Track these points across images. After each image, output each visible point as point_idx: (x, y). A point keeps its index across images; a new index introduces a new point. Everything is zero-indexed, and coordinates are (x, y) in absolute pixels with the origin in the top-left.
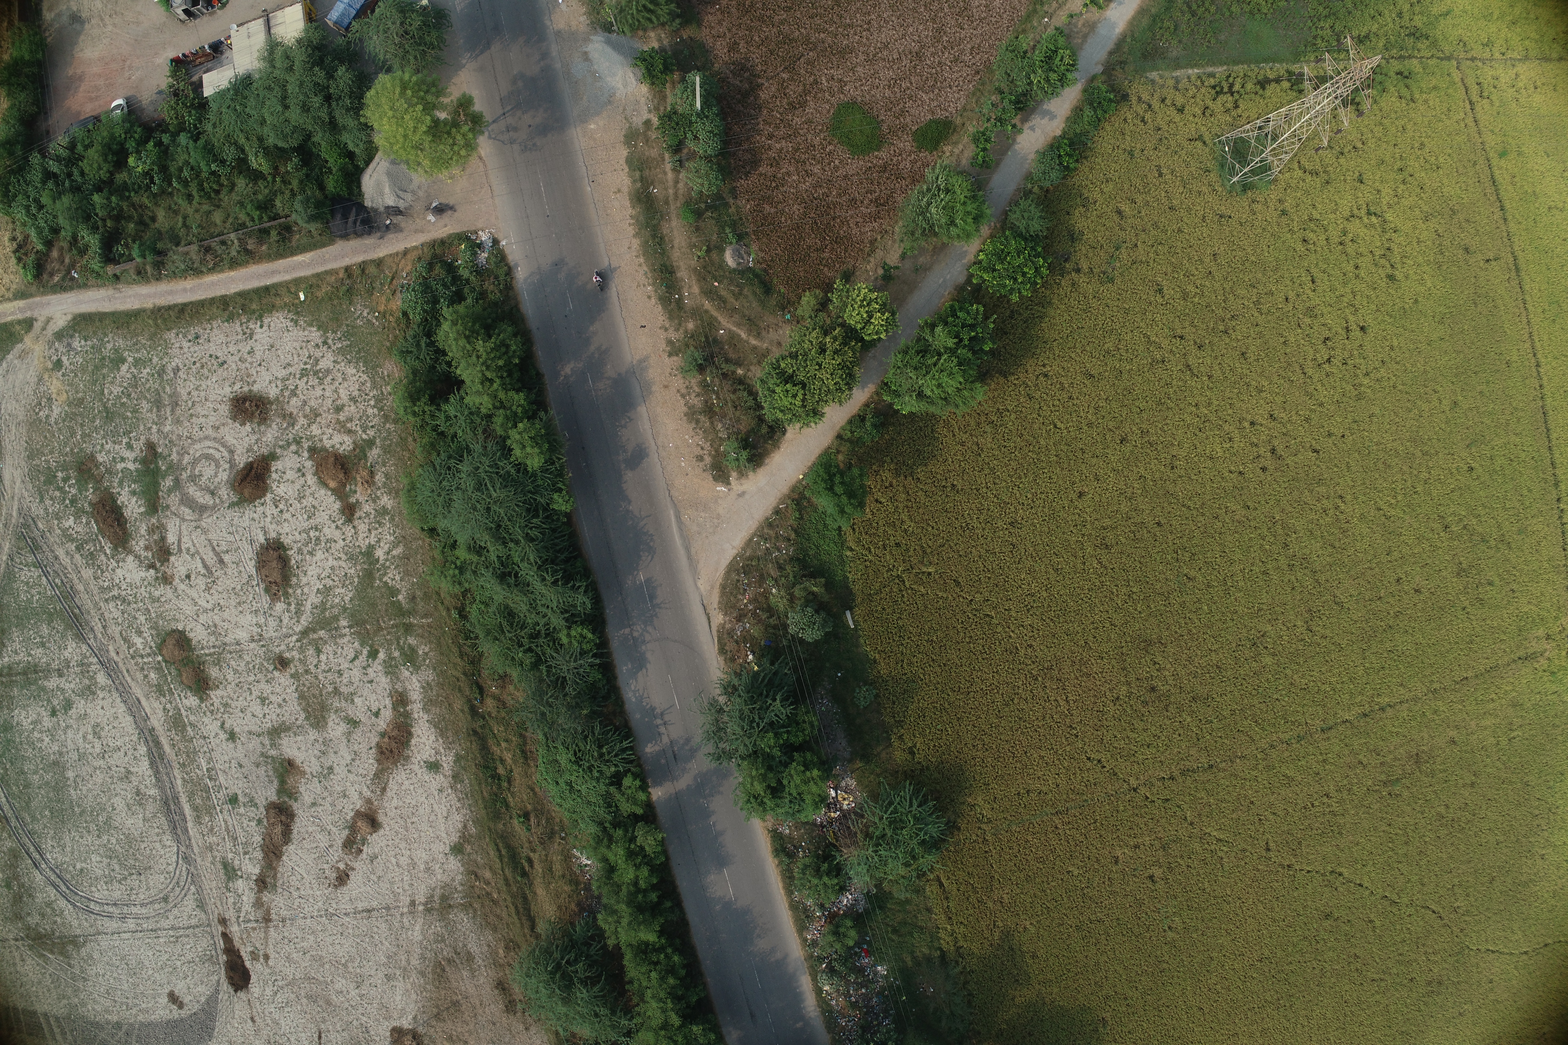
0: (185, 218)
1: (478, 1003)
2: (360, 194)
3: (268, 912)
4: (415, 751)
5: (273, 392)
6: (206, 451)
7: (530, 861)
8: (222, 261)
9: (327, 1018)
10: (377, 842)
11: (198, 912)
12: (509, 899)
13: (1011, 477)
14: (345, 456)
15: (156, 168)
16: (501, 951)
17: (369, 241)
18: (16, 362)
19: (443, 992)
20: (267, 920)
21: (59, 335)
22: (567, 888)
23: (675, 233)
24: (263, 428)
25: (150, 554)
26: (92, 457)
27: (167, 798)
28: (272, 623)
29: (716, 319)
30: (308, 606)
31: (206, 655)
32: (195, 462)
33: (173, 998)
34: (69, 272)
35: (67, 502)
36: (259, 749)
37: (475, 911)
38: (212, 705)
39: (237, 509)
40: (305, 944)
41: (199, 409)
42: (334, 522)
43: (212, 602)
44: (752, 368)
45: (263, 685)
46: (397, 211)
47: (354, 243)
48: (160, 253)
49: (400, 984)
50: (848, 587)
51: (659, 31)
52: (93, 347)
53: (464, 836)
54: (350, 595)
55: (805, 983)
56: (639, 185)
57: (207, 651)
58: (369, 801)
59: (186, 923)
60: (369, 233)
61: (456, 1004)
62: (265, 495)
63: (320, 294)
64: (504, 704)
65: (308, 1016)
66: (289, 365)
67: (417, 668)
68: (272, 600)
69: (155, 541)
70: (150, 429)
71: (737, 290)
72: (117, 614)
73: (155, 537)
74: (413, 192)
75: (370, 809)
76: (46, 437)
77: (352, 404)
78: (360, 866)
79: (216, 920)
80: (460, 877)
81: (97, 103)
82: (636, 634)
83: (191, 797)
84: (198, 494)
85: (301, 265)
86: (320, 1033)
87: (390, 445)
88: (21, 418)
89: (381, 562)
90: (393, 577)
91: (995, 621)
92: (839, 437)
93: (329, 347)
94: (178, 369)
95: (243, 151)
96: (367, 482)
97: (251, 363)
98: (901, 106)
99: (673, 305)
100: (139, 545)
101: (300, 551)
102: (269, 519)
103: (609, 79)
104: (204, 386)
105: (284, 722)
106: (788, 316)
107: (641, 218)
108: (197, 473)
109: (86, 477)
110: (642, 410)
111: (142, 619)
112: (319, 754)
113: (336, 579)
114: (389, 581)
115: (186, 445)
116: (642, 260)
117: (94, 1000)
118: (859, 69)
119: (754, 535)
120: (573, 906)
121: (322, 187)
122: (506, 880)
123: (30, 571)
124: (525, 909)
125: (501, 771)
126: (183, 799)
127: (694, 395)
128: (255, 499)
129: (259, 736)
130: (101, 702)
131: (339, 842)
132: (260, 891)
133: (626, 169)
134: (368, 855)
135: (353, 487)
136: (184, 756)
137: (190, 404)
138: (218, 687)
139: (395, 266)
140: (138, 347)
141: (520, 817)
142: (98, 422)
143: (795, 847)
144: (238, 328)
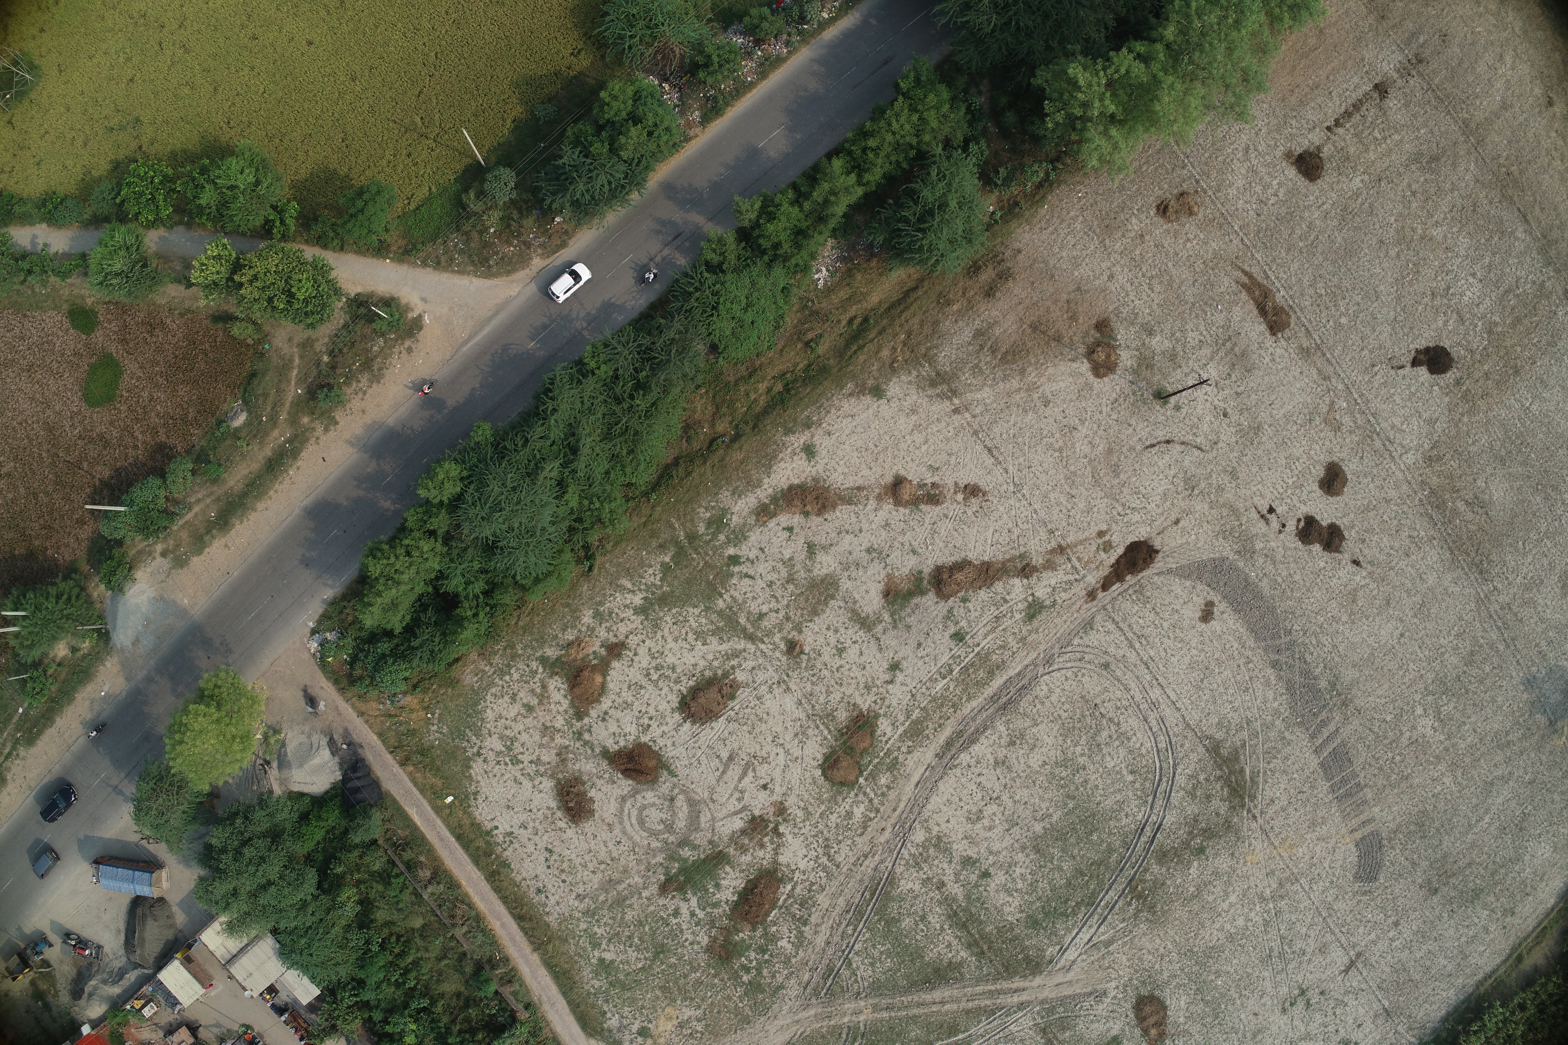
0: (439, 959)
1: (1020, 307)
2: (334, 787)
3: (1053, 551)
4: (804, 475)
5: (548, 784)
6: (637, 827)
7: (851, 321)
8: (457, 899)
9: (1127, 447)
10: (915, 473)
11: (1097, 626)
12: (897, 322)
14: (568, 679)
15: (406, 1012)
16: (955, 307)
17: (370, 757)
19: (1030, 344)
20: (1061, 549)
22: (859, 277)
23: (239, 477)
24: (585, 778)
25: (766, 839)
26: (709, 949)
27: (999, 709)
28: (761, 677)
29: (292, 403)
30: (725, 647)
31: (830, 731)
32: (653, 834)
33: (1207, 615)
35: (766, 957)
36: (892, 633)
37: (929, 349)
38: (875, 702)
39: (673, 767)
40: (1063, 500)
41: (603, 855)
42: (632, 660)
43: (775, 751)
44: (318, 350)
45: (826, 657)
46: (332, 743)
47: (379, 771)
48: (479, 967)
50: (462, 174)
51: (90, 590)
52: (607, 1001)
53: (860, 392)
54: (691, 610)
55: (830, 34)
56: (214, 532)
57: (826, 732)
59: (1118, 634)
60: (363, 760)
61: (1034, 327)
62: (645, 744)
63: (439, 783)
64: (714, 414)
65: (1137, 466)
66: (515, 780)
67: (725, 511)
68: (738, 687)
69: (751, 840)
70: (648, 899)
71: (261, 399)
72: (845, 848)
73: (746, 841)
74: (309, 737)
75: (886, 494)
76: (719, 1012)
77: (518, 698)
78: (948, 479)
79: (1095, 603)
80: (903, 378)
82: (585, 325)
83: (982, 684)
84: (680, 815)
85: (421, 814)
86: (1147, 447)
87: (536, 640)
89: (645, 595)
90: (652, 576)
92: (342, 249)
93: (481, 747)
94: (578, 896)
95: (348, 925)
96: (579, 645)
97: (534, 820)
98: (72, 358)
99: (296, 445)
100: (763, 856)
101: (677, 681)
102: (665, 728)
103: (143, 609)
104: (579, 859)
105: (850, 619)
106: (267, 346)
107: (239, 513)
108: (662, 827)
109: (731, 948)
110: (391, 422)
111: (833, 818)
112: (861, 569)
113: (683, 632)
114: (658, 578)
115: (642, 852)
116: (272, 492)
117: (1265, 702)
119: (453, 271)
120: (874, 263)
122: (880, 333)
123: (858, 968)
124: (899, 304)
125: (779, 387)
126: (989, 691)
127: (361, 385)
128: (654, 752)
129: (878, 639)
130: (944, 826)
131: (937, 510)
132: (1035, 569)
133: (207, 550)
134: (933, 475)
135: (591, 657)
136: (945, 710)
137: (603, 867)
138: (854, 705)
139: (378, 720)
140: (581, 951)
141: (812, 350)
142: (673, 960)
143: (708, 99)
144: (509, 853)
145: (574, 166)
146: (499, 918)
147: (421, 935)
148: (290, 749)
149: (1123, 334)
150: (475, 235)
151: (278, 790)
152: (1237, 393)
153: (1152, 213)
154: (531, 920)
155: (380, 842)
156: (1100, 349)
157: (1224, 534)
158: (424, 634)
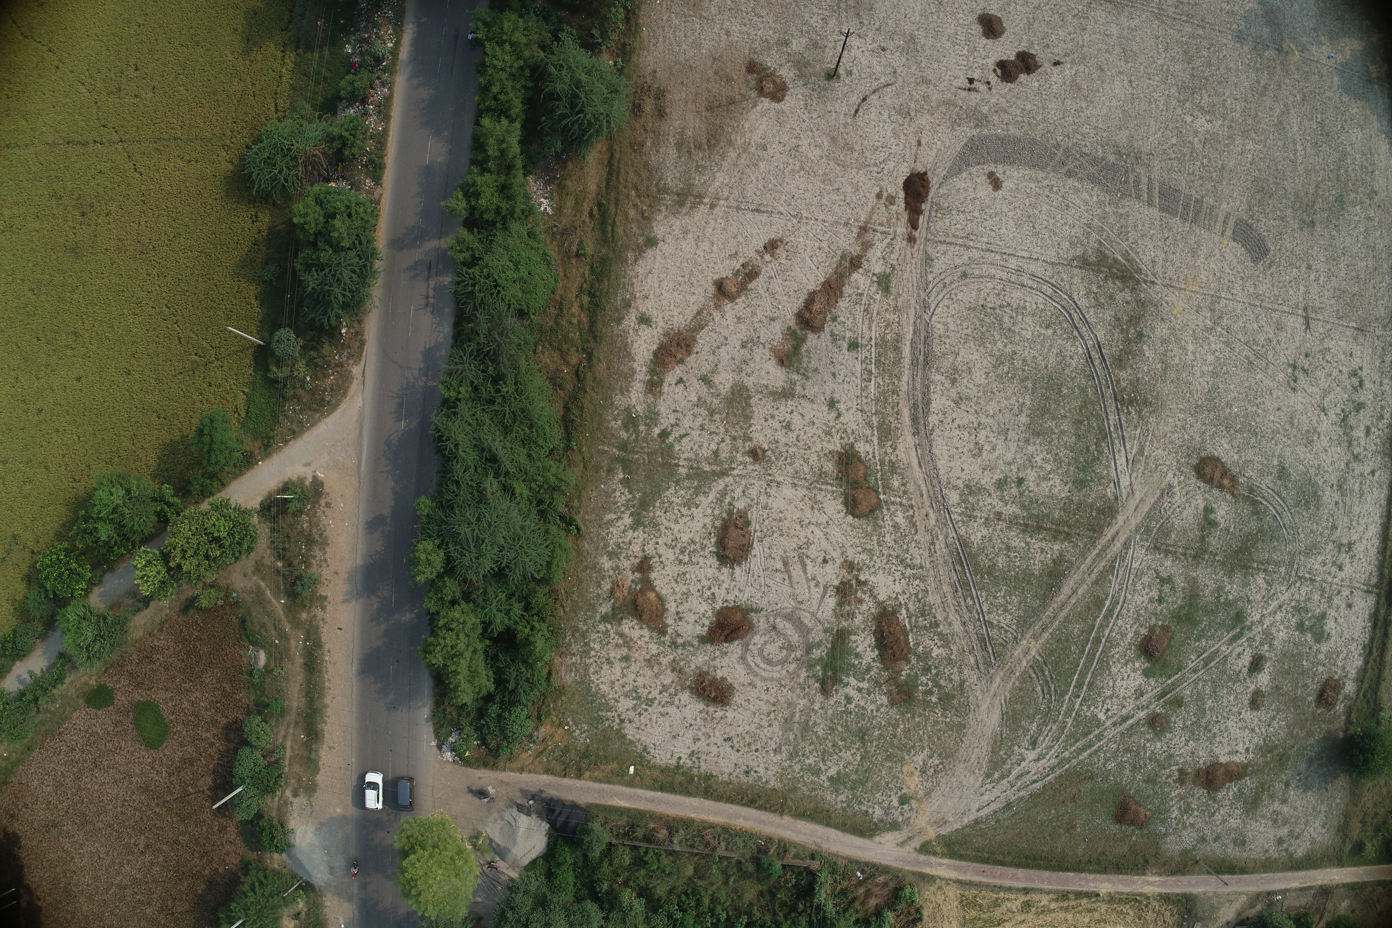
0: (726, 883)
1: (689, 105)
2: (550, 835)
3: (859, 236)
4: (656, 339)
5: (685, 697)
6: (769, 668)
7: (591, 215)
8: (699, 830)
9: (841, 126)
10: (724, 270)
11: (934, 255)
12: (621, 187)
13: (119, 411)
14: (632, 615)
16: (649, 144)
17: (553, 793)
18: (951, 819)
19: (718, 122)
20: (864, 229)
21: (895, 826)
22: (569, 183)
23: (296, 696)
24: (705, 668)
25: (859, 594)
26: (892, 703)
27: (924, 367)
28: (753, 492)
29: (284, 613)
30: (712, 496)
31: (831, 485)
32: (784, 662)
33: (996, 184)
34: (865, 880)
35: (934, 672)
36: (809, 385)
37: (657, 185)
38: (842, 438)
39: (754, 606)
40: (834, 197)
41: (765, 708)
42: (662, 562)
43: (809, 531)
44: (269, 564)
45: (783, 440)
46: (520, 808)
47: (569, 797)
48: (756, 860)
50: (255, 363)
51: (270, 866)
52: (861, 803)
53: (640, 252)
54: (667, 493)
55: (404, 53)
56: (314, 747)
57: (829, 488)
59: (952, 248)
60: (551, 800)
61: (710, 109)
62: (722, 608)
64: (562, 356)
65: (860, 133)
66: (662, 715)
67: (628, 410)
68: (746, 513)
69: (849, 604)
70: (822, 708)
71: (262, 631)
72: (915, 552)
73: (848, 608)
74: (502, 819)
75: (719, 300)
76: (939, 739)
77: (612, 659)
78: (749, 253)
79: (918, 242)
80: (659, 218)
82: (424, 379)
83: (898, 362)
84: (789, 632)
85: (624, 797)
86: (855, 115)
87: (587, 610)
88: (961, 766)
89: (629, 512)
90: (622, 496)
91: (165, 302)
92: (223, 485)
93: (619, 716)
94: (775, 750)
95: (647, 917)
96: (618, 586)
97: (699, 729)
98: (116, 730)
99: (313, 637)
100: (868, 607)
101: (703, 548)
102: (725, 586)
103: (317, 844)
104: (753, 726)
105: (774, 401)
106: (234, 595)
107: (319, 718)
108: (785, 652)
109: (905, 688)
110: (360, 562)
111: (888, 538)
112: (750, 363)
113: (676, 512)
114: (627, 493)
115: (788, 681)
116: (327, 684)
117: (1086, 204)
118: (137, 771)
119: (308, 429)
120: (570, 166)
122: (617, 204)
123: (999, 622)
124: (611, 175)
125: (586, 299)
126: (907, 362)
127: (318, 558)
128: (732, 608)
129: (804, 396)
130: (963, 475)
131: (761, 279)
132: (859, 257)
133: (320, 763)
134: (737, 260)
135: (634, 586)
136: (890, 400)
137: (772, 716)
138: (830, 452)
139: (536, 763)
140: (812, 786)
141: (584, 255)
142: (876, 733)
143: (367, 166)
144: (704, 767)
145: (321, 283)
146: (738, 816)
147: (699, 878)
148: (497, 839)
149: (770, 61)
150: (300, 392)
151: (514, 875)
152: (877, 30)
154: (759, 797)
155: (614, 842)
156: (764, 83)
157: (956, 123)
158: (512, 673)
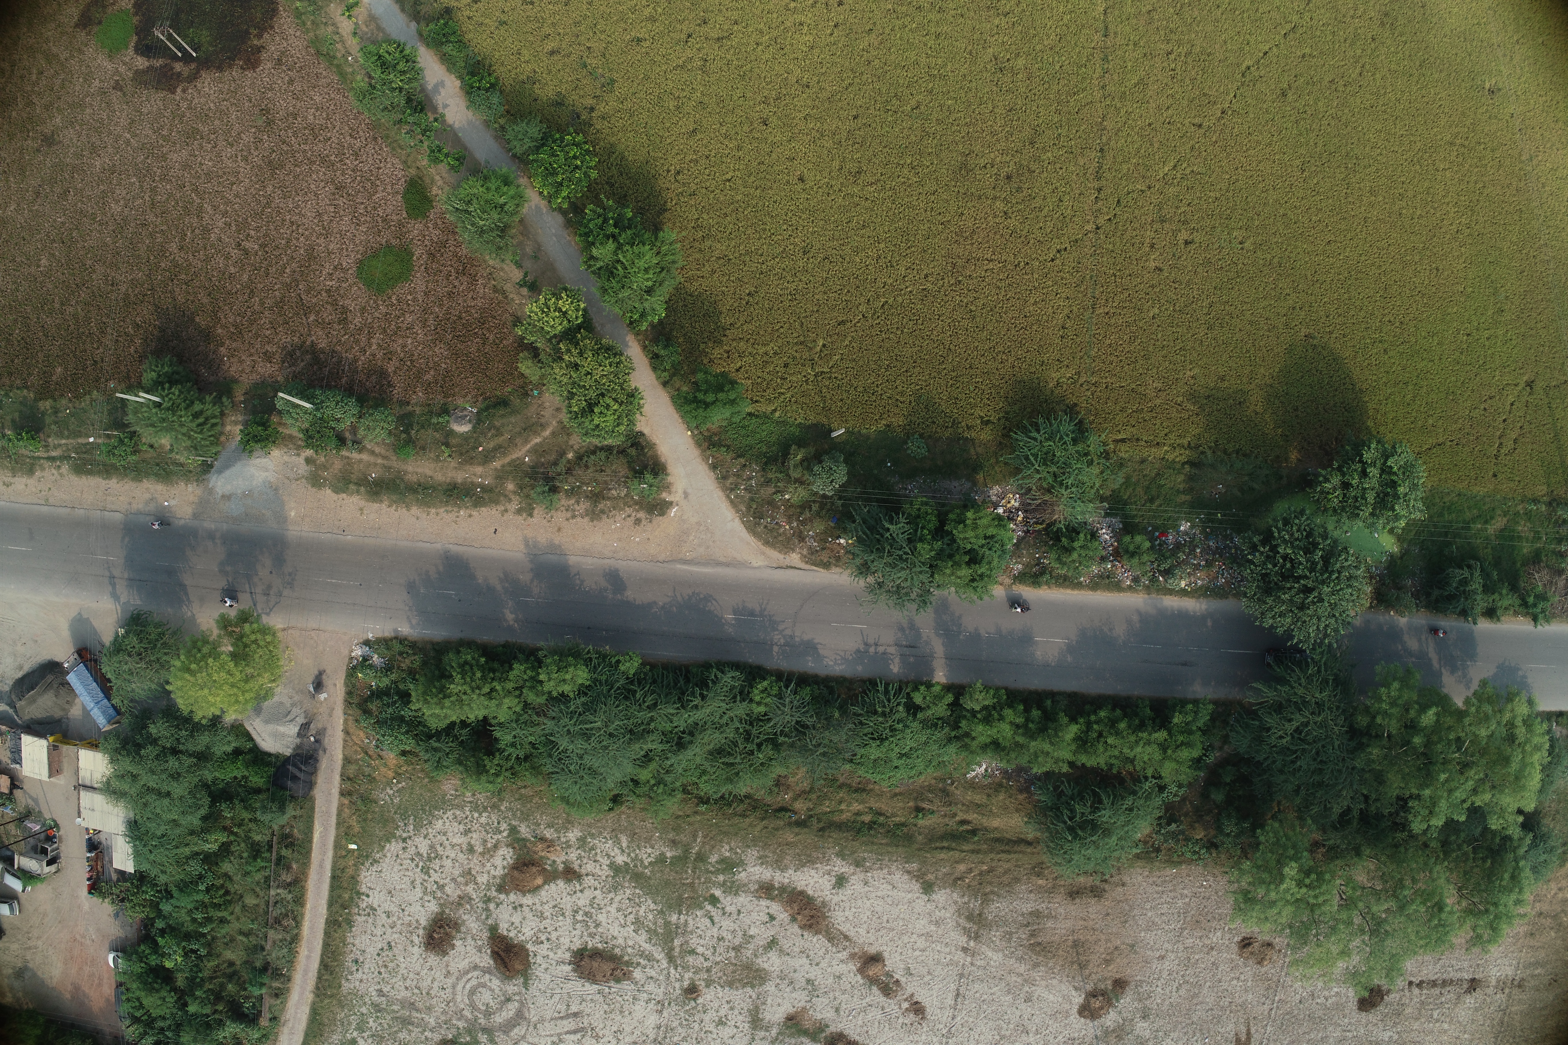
0: (241, 933)
1: (1082, 923)
2: (277, 756)
4: (820, 894)
5: (433, 907)
6: (466, 992)
7: (963, 822)
8: (293, 911)
10: (894, 963)
12: (992, 856)
13: (760, 238)
14: (517, 859)
15: (184, 944)
16: (1040, 882)
17: (324, 764)
19: (1061, 952)
22: (1001, 797)
23: (419, 470)
24: (463, 929)
28: (651, 987)
29: (513, 461)
30: (647, 947)
32: (473, 1006)
37: (992, 892)
39: (531, 982)
41: (424, 985)
42: (575, 892)
43: (610, 1039)
44: (571, 443)
45: (707, 1018)
46: (305, 727)
47: (321, 779)
48: (265, 968)
49: (1039, 991)
50: (809, 427)
51: (228, 420)
53: (918, 876)
54: (650, 902)
55: (1171, 602)
56: (362, 489)
58: (853, 956)
60: (317, 761)
61: (1076, 944)
62: (527, 950)
63: (357, 829)
64: (804, 792)
66: (413, 882)
67: (741, 863)
68: (629, 979)
70: (427, 1038)
71: (493, 431)
74: (293, 705)
75: (860, 958)
77: (470, 835)
78: (910, 987)
80: (955, 895)
81: (105, 981)
82: (782, 641)
84: (504, 1014)
85: (323, 837)
87: (522, 812)
89: (629, 861)
90: (647, 855)
92: (665, 384)
93: (410, 837)
94: (380, 991)
95: (197, 854)
96: (549, 847)
97: (399, 918)
98: (379, 220)
99: (486, 496)
101: (591, 935)
102: (551, 955)
103: (254, 483)
104: (405, 971)
105: (749, 1011)
106: (536, 393)
107: (394, 497)
108: (484, 1008)
110: (572, 560)
112: (791, 987)
113: (630, 910)
114: (650, 860)
115: (454, 1009)
116: (433, 511)
118: (331, 247)
119: (728, 497)
120: (1021, 797)
121: (258, 791)
122: (973, 851)
124: (1007, 844)
125: (867, 818)
127: (576, 506)
128: (528, 960)
129: (753, 1039)
131: (882, 999)
133: (344, 495)
134: (904, 976)
135: (549, 862)
137: (416, 991)
139: (356, 747)
140: (346, 1023)
141: (917, 816)
143: (1037, 565)
144: (360, 919)
146: (310, 952)
148: (271, 700)
149: (1127, 1002)
150: (771, 487)
153: (1236, 939)
154: (331, 974)
156: (1101, 998)
